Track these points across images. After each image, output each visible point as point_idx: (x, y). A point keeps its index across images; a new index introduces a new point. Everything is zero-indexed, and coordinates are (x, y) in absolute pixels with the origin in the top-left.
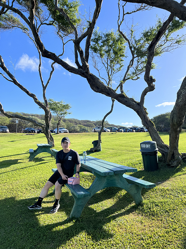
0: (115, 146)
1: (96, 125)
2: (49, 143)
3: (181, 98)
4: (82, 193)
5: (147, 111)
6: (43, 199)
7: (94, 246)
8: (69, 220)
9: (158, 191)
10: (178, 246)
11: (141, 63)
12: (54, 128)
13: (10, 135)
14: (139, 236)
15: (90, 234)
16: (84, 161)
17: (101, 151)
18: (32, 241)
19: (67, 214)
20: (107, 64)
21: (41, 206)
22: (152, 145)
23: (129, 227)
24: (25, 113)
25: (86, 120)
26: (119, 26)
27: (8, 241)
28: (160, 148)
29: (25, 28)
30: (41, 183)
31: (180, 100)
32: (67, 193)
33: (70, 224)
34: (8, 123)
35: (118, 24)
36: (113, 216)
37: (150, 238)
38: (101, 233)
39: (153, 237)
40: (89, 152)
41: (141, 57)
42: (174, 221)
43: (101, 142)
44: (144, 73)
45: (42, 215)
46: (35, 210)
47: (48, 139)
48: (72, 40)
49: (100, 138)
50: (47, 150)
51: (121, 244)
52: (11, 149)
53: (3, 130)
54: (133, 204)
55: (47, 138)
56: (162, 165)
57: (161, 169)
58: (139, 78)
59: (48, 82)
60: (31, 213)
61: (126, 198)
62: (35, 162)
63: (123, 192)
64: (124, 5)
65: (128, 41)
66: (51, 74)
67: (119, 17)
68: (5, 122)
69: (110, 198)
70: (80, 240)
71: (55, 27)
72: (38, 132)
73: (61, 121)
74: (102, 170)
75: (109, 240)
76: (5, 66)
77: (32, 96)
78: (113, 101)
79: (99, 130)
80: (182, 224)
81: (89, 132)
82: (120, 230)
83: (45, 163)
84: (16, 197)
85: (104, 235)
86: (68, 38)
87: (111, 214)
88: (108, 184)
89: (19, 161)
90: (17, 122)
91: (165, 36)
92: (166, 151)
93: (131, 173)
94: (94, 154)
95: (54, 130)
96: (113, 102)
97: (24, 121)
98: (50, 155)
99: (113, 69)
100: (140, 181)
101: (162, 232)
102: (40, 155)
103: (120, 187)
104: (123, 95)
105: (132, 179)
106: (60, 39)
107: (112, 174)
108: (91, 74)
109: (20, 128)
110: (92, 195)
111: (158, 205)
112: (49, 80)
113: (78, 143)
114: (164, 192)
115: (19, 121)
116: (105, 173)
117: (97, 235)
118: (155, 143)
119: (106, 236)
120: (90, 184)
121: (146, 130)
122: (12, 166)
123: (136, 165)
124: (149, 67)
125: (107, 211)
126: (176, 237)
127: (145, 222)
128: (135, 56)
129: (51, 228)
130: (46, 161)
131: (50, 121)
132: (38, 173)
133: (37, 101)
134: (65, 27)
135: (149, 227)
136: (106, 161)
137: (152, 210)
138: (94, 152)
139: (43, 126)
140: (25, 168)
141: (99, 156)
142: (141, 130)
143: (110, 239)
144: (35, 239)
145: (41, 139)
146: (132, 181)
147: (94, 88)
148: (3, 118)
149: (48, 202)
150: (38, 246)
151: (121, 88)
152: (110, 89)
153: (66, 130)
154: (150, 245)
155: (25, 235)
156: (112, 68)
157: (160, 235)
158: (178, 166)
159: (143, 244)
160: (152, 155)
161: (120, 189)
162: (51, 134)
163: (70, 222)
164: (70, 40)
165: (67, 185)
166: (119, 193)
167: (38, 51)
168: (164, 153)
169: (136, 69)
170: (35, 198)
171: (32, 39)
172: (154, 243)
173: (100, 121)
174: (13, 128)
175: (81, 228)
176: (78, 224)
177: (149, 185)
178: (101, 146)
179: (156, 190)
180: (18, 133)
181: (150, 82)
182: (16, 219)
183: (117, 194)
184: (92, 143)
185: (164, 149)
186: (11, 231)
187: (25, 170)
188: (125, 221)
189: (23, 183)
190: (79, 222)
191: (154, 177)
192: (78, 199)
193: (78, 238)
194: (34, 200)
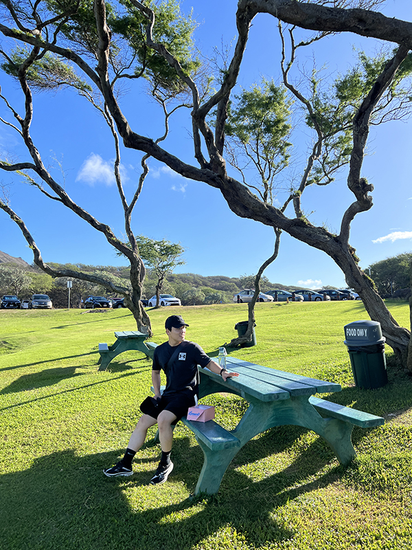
0: (286, 334)
1: (240, 287)
2: (139, 330)
4: (220, 439)
5: (357, 254)
6: (134, 453)
8: (193, 500)
9: (390, 434)
12: (149, 295)
13: (56, 312)
14: (352, 536)
15: (241, 531)
17: (256, 344)
18: (118, 546)
19: (188, 487)
21: (130, 468)
22: (372, 329)
23: (327, 514)
24: (86, 265)
25: (217, 277)
26: (285, 74)
27: (66, 546)
28: (388, 336)
29: (85, 87)
30: (128, 420)
32: (186, 440)
33: (196, 510)
34: (50, 287)
35: (282, 68)
36: (291, 491)
37: (376, 539)
38: (265, 528)
39: (383, 536)
40: (231, 347)
43: (255, 326)
45: (135, 489)
46: (118, 478)
47: (137, 321)
48: (183, 105)
49: (251, 316)
50: (137, 344)
52: (58, 344)
53: (40, 303)
54: (334, 465)
55: (137, 318)
56: (396, 375)
57: (395, 384)
58: (332, 180)
59: (136, 198)
60: (111, 485)
61: (318, 450)
62: (113, 372)
63: (311, 438)
65: (307, 104)
66: (141, 180)
68: (43, 286)
69: (281, 451)
70: (220, 544)
71: (147, 81)
72: (115, 307)
73: (165, 280)
74: (264, 389)
75: (286, 543)
76: (43, 167)
77: (103, 228)
78: (278, 234)
79: (250, 297)
81: (225, 303)
82: (309, 522)
83: (134, 374)
84: (75, 450)
85: (273, 534)
87: (285, 487)
88: (276, 419)
89: (78, 370)
90: (70, 285)
92: (404, 342)
94: (241, 351)
95: (150, 301)
96: (278, 236)
97: (85, 284)
98: (143, 355)
100: (347, 411)
102: (123, 357)
103: (304, 426)
104: (302, 221)
105: (330, 407)
106: (158, 105)
107: (285, 398)
108: (230, 180)
109: (75, 298)
110: (243, 444)
111: (390, 466)
112: (137, 194)
113: (204, 327)
114: (403, 436)
115: (74, 282)
116: (270, 395)
117: (258, 533)
118: (377, 326)
119: (278, 535)
120: (237, 420)
121: (354, 295)
122: (63, 381)
123: (336, 376)
124: (357, 159)
125: (277, 480)
127: (364, 504)
129: (156, 518)
130: (136, 370)
131: (143, 281)
132: (121, 397)
133: (114, 239)
135: (374, 515)
136: (269, 367)
137: (378, 477)
138: (240, 348)
139: (127, 292)
140: (91, 385)
141: (252, 355)
142: (344, 296)
143: (286, 541)
144: (124, 543)
145: (122, 321)
146: (329, 411)
147: (238, 209)
148: (39, 276)
149: (145, 461)
151: (297, 206)
152: (272, 209)
155: (102, 532)
157: (400, 533)
160: (372, 353)
161: (304, 430)
162: (145, 309)
163: (196, 505)
164: (180, 106)
165: (185, 423)
167: (113, 132)
168: (398, 346)
169: (324, 161)
170: (117, 451)
172: (386, 549)
174: (61, 299)
175: (221, 517)
176: (215, 507)
177: (369, 421)
178: (255, 334)
179: (384, 431)
180: (71, 310)
181: (360, 192)
182: (80, 499)
183: (297, 441)
184: (236, 328)
185: (400, 337)
186: (71, 525)
187: (92, 389)
188: (318, 502)
189: (89, 419)
190: (216, 505)
191: (379, 401)
192: (213, 453)
193: (216, 540)
194: (116, 455)
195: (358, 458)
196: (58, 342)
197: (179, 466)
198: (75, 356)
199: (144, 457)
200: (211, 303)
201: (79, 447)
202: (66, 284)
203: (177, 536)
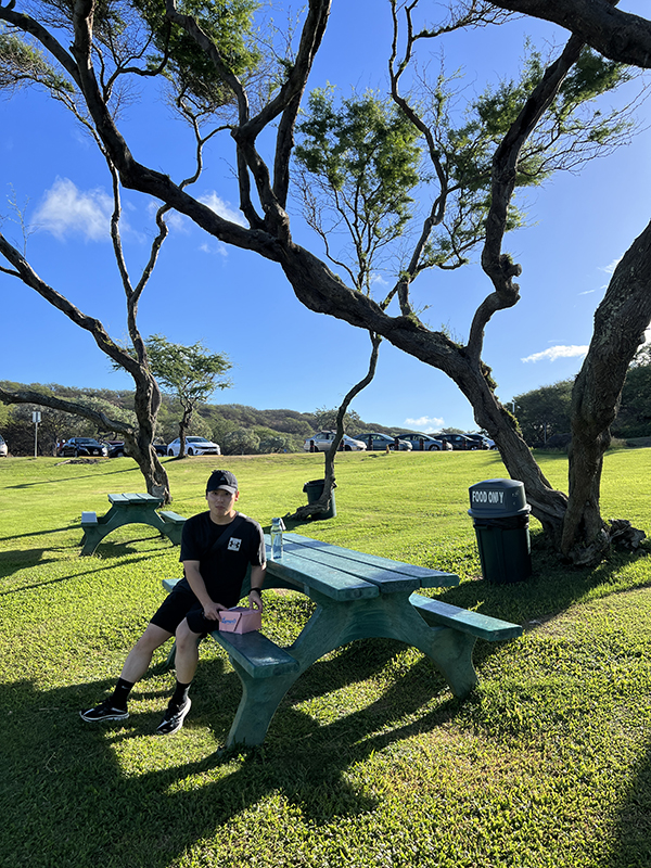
0: (382, 499)
1: (316, 428)
2: (150, 492)
3: (609, 332)
4: (270, 659)
5: (493, 376)
6: (131, 685)
7: (310, 839)
8: (224, 755)
9: (531, 651)
10: (598, 835)
11: (472, 209)
12: (168, 438)
13: (13, 462)
14: (465, 804)
15: (296, 802)
16: (275, 551)
17: (336, 515)
18: (96, 830)
19: (217, 735)
20: (355, 212)
21: (125, 708)
22: (511, 492)
23: (430, 773)
24: (66, 387)
25: (280, 411)
26: (394, 80)
27: (11, 833)
28: (536, 503)
29: (62, 84)
30: (125, 632)
31: (604, 339)
32: (218, 663)
33: (226, 770)
34: (5, 421)
35: (391, 71)
36: (378, 738)
37: (503, 809)
38: (333, 796)
39: (512, 805)
40: (292, 521)
41: (473, 189)
42: (584, 752)
43: (335, 487)
44: (481, 245)
45: (131, 741)
46: (103, 725)
47: (147, 478)
48: (228, 127)
49: (329, 471)
50: (144, 514)
51: (404, 833)
52: (15, 513)
54: (445, 697)
55: (146, 472)
56: (544, 562)
57: (542, 577)
58: (464, 261)
59: (146, 277)
60: (91, 734)
61: (422, 675)
62: (104, 558)
63: (412, 657)
64: (413, 5)
65: (427, 132)
66: (155, 248)
67: (394, 46)
69: (364, 677)
70: (261, 823)
71: (169, 82)
72: (113, 455)
73: (195, 413)
74: (339, 581)
75: (364, 818)
77: (90, 324)
78: (376, 342)
79: (328, 443)
80: (612, 759)
81: (291, 451)
82: (402, 785)
83: (138, 560)
84: (36, 680)
85: (345, 804)
86: (214, 120)
87: (369, 732)
88: (359, 628)
89: (46, 556)
90: (37, 418)
91: (554, 116)
92: (559, 512)
93: (439, 591)
94: (311, 526)
95: (170, 447)
96: (375, 348)
97: (63, 416)
98: (155, 532)
99: (375, 230)
100: (468, 617)
101: (542, 788)
102: (121, 534)
103: (400, 639)
104: (411, 321)
105: (441, 610)
106: (185, 122)
107: (372, 595)
108: (296, 249)
109: (47, 440)
110: (304, 667)
111: (528, 698)
112: (148, 270)
113: (255, 489)
114: (550, 653)
115: (43, 414)
116: (348, 591)
117: (322, 803)
118: (520, 488)
119: (353, 805)
120: (299, 630)
121: (489, 442)
122: (21, 572)
123: (454, 564)
124: (497, 223)
125: (357, 722)
126: (591, 805)
127: (486, 755)
128: (452, 183)
129: (162, 784)
130: (142, 555)
131: (156, 414)
132: (115, 597)
133: (109, 343)
134: (205, 81)
135: (501, 771)
136: (353, 550)
137: (509, 715)
138: (310, 520)
139: (129, 431)
140: (67, 578)
141: (329, 532)
142: (473, 443)
143: (365, 814)
144: (108, 825)
145: (123, 478)
146: (440, 616)
147: (309, 298)
149: (149, 696)
150: (118, 846)
151: (404, 299)
152: (363, 300)
153: (211, 444)
154: (502, 834)
155: (71, 809)
156: (370, 226)
157: (538, 799)
158: (599, 563)
159: (480, 829)
160: (509, 529)
161: (402, 646)
162: (160, 459)
163: (226, 762)
164: (221, 128)
165: (217, 637)
166: (396, 660)
167: (110, 164)
168: (549, 519)
169: (455, 229)
170: (105, 681)
171: (87, 121)
172: (517, 824)
173: (329, 414)
174: (22, 441)
175: (266, 781)
176: (257, 766)
177: (499, 631)
178: (334, 499)
179: (522, 646)
180: (39, 458)
181: (501, 276)
182: (36, 757)
183: (391, 663)
184: (304, 491)
185: (552, 506)
186: (22, 799)
187: (68, 584)
188: (418, 754)
189: (61, 631)
190: (260, 762)
191: (517, 601)
192: (256, 682)
193: (255, 816)
194: (102, 687)
195: (481, 687)
196: (16, 509)
197: (204, 703)
198: (43, 533)
199: (148, 690)
200: (269, 452)
201: (42, 676)
202: (32, 417)
203: (194, 811)
